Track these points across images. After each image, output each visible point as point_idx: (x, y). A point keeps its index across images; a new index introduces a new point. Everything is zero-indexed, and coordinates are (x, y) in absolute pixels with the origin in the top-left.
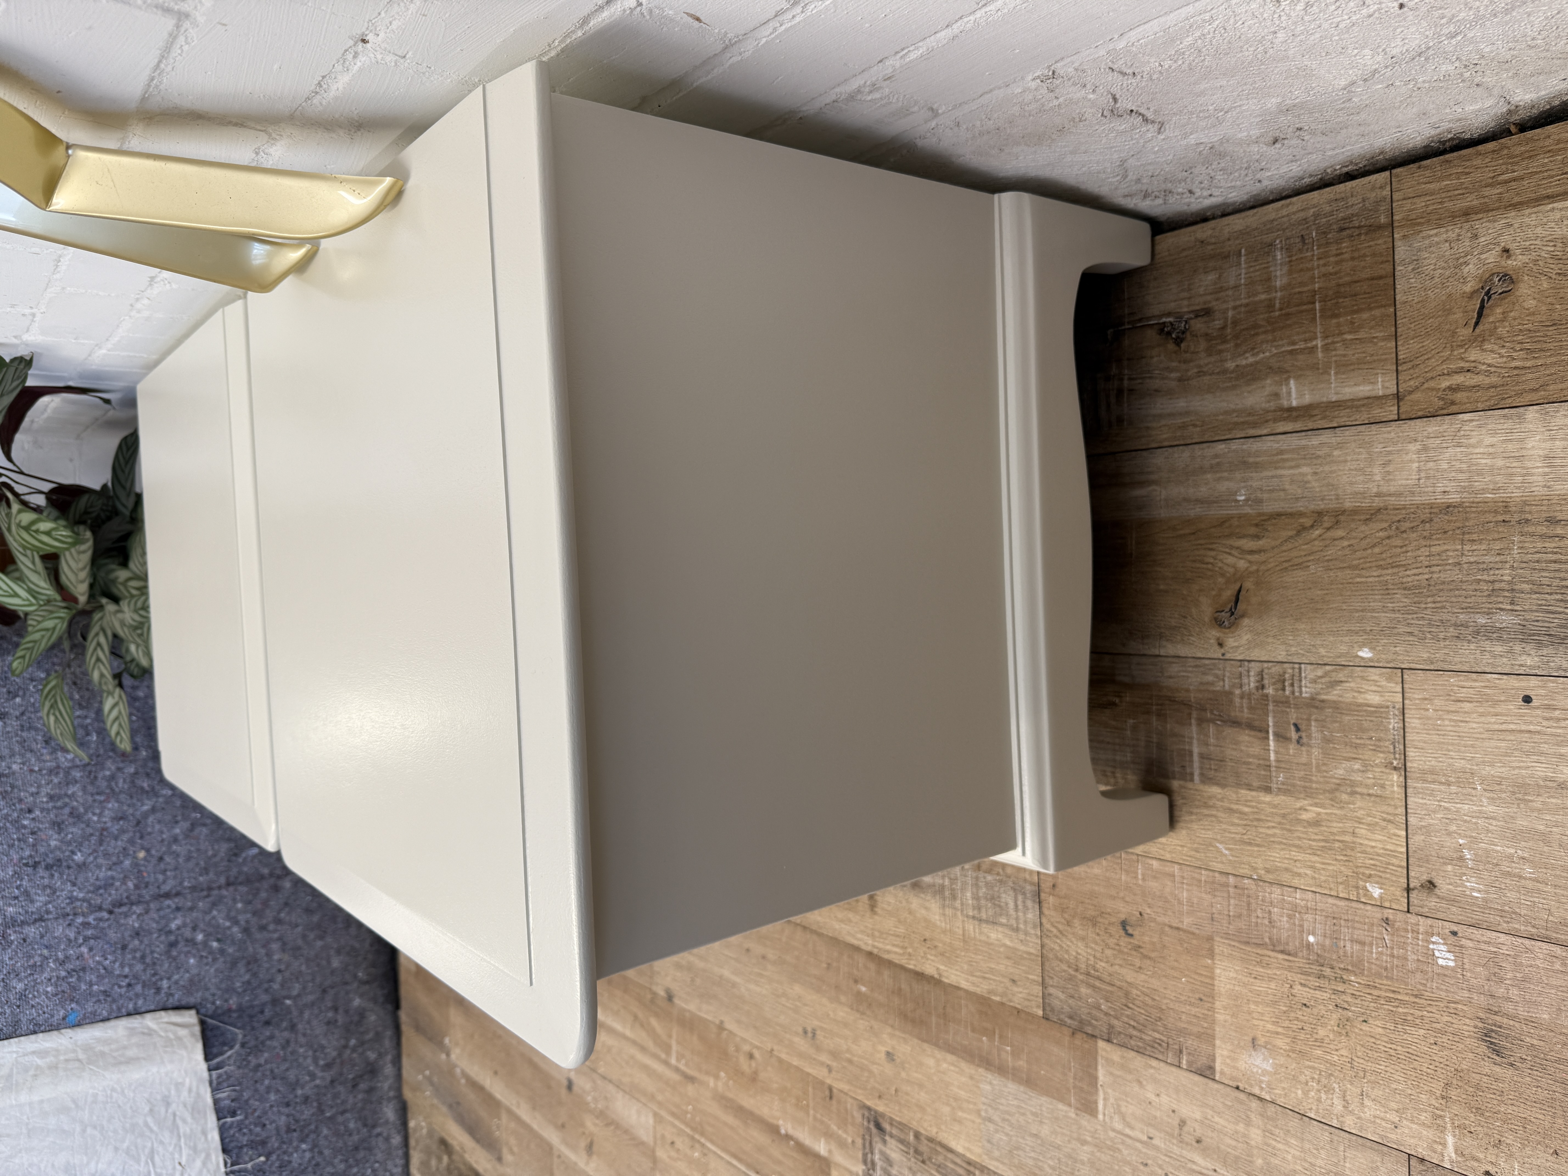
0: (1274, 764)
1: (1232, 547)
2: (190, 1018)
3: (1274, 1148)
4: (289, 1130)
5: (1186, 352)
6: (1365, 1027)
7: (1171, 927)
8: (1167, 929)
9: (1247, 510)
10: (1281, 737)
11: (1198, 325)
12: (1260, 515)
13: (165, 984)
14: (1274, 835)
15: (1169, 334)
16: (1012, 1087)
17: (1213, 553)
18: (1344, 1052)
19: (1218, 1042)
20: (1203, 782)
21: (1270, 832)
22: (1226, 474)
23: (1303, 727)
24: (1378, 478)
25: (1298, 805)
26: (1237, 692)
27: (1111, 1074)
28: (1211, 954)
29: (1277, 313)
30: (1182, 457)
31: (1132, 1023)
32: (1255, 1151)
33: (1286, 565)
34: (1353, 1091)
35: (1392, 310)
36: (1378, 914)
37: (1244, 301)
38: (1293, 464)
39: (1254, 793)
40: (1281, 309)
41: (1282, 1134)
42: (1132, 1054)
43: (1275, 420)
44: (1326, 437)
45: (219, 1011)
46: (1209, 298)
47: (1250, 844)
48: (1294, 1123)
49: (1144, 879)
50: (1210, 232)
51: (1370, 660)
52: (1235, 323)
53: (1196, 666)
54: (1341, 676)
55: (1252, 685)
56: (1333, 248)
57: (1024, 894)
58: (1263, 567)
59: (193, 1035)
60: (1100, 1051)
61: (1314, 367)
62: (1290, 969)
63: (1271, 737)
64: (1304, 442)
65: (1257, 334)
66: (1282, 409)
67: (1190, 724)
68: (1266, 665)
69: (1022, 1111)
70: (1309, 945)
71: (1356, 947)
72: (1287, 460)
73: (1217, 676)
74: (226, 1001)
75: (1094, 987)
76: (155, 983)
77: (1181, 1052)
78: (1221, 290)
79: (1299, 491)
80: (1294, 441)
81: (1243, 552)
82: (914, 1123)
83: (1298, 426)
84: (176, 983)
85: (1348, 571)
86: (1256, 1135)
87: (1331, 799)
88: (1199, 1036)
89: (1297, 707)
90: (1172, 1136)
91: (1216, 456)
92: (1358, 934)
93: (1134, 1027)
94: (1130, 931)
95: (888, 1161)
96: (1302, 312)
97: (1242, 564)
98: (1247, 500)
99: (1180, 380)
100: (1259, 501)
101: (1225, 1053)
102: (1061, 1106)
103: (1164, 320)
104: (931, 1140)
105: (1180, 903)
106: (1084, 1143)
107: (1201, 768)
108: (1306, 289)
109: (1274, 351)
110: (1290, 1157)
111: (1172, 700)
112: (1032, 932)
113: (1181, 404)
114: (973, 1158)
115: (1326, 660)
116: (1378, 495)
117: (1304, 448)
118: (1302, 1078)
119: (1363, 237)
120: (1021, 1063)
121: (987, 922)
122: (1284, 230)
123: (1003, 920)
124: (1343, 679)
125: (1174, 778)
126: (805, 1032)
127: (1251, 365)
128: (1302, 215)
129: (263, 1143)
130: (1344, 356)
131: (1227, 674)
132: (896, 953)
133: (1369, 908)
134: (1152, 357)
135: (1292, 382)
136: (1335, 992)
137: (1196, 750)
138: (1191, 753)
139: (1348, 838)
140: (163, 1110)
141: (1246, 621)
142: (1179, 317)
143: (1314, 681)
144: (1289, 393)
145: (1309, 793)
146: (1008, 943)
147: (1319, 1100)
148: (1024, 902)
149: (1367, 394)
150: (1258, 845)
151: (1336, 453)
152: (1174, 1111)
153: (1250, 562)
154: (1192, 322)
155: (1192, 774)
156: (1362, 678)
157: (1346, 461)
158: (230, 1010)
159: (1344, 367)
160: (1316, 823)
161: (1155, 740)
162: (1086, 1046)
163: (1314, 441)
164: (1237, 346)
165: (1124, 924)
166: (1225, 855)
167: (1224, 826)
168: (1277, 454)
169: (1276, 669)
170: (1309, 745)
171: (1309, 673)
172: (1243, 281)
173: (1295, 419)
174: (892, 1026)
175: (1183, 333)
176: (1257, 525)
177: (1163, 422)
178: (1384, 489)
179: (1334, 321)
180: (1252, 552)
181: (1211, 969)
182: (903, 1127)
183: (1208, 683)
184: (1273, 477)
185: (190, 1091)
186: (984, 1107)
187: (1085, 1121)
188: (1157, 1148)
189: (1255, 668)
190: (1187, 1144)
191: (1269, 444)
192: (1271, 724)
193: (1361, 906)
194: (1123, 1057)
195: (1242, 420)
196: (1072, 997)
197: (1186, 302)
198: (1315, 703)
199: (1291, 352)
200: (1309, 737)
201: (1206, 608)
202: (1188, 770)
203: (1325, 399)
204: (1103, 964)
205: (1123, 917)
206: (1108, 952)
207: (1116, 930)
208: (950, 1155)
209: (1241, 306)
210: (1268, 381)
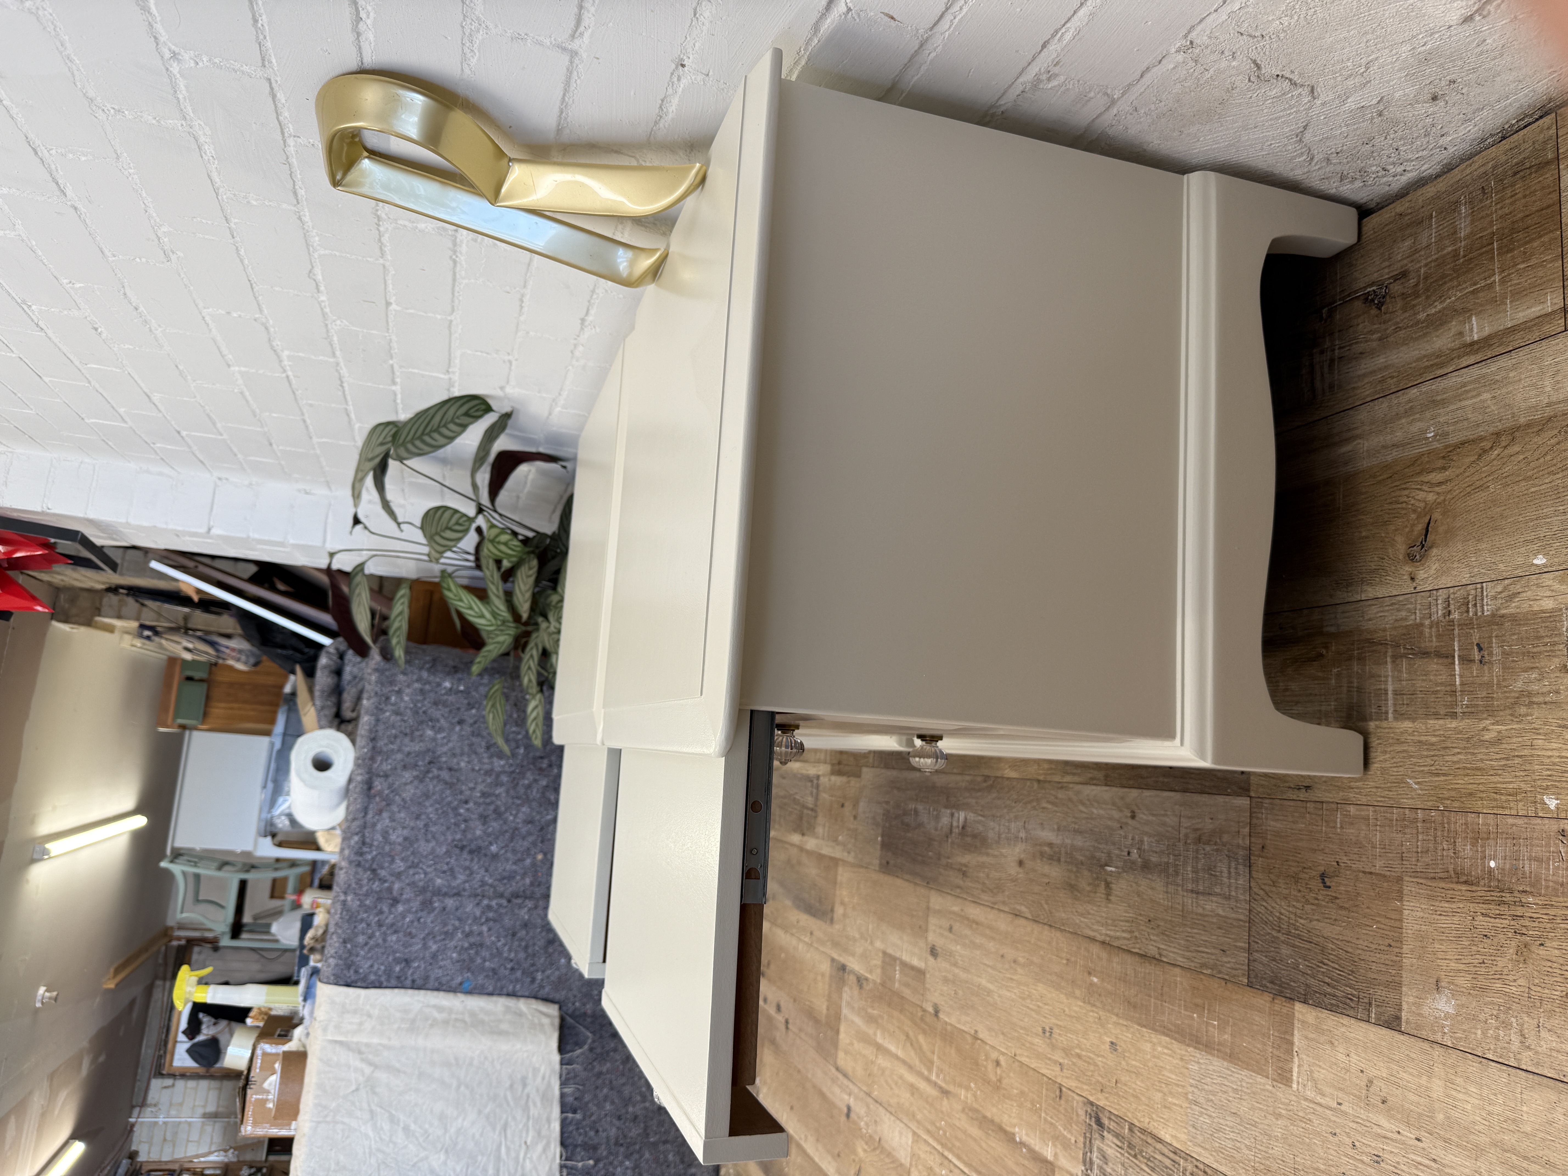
0: (1459, 688)
1: (1423, 483)
2: (553, 1010)
3: (1454, 1099)
4: (617, 1143)
5: (1385, 313)
6: (1542, 951)
7: (1364, 872)
8: (1361, 874)
9: (1436, 445)
10: (1466, 660)
11: (1396, 288)
12: (1446, 447)
13: (539, 976)
14: (1458, 762)
15: (1373, 300)
16: (1217, 1064)
17: (1406, 492)
18: (1522, 982)
19: (1404, 989)
20: (1396, 719)
21: (1455, 759)
22: (1418, 416)
23: (1484, 646)
24: (1548, 389)
25: (1482, 725)
26: (1427, 622)
27: (1306, 1038)
28: (1401, 896)
29: (1461, 261)
30: (1382, 408)
31: (1327, 980)
32: (1437, 1105)
33: (1469, 489)
34: (1529, 1023)
35: (1559, 233)
36: (1554, 826)
37: (1434, 257)
38: (1474, 393)
39: (1441, 722)
40: (1464, 256)
41: (1463, 1083)
42: (1325, 1013)
43: (1459, 357)
44: (1504, 362)
45: (577, 1013)
46: (1405, 262)
47: (1438, 775)
48: (1474, 1066)
49: (1342, 827)
50: (1407, 205)
51: (1545, 566)
52: (1426, 278)
53: (1392, 604)
54: (1518, 588)
55: (1440, 612)
56: (1509, 192)
57: (1237, 860)
58: (1449, 496)
59: (552, 1024)
60: (1297, 1014)
61: (1493, 301)
62: (1472, 900)
63: (1457, 662)
64: (1484, 371)
65: (1445, 283)
66: (1465, 346)
67: (1386, 663)
68: (1452, 590)
69: (1225, 1088)
70: (1491, 870)
71: (1534, 865)
72: (1470, 391)
73: (1409, 610)
74: (584, 1005)
75: (1294, 946)
76: (532, 973)
77: (1370, 1004)
78: (1417, 251)
79: (1481, 417)
80: (1475, 372)
81: (1432, 485)
82: (1130, 1115)
83: (1478, 357)
84: (548, 977)
85: (1523, 484)
86: (1437, 1088)
87: (1512, 715)
88: (1387, 985)
89: (1479, 627)
90: (1359, 1097)
91: (1410, 401)
92: (1537, 851)
93: (1328, 984)
94: (1328, 884)
95: (1104, 1158)
96: (1481, 254)
97: (1431, 497)
98: (1435, 436)
99: (1380, 339)
100: (1446, 434)
101: (1411, 1000)
102: (1260, 1079)
103: (1369, 290)
104: (1143, 1131)
105: (1374, 847)
106: (1278, 1116)
107: (1395, 705)
108: (1485, 233)
109: (1459, 294)
110: (1469, 1107)
111: (1371, 642)
112: (1242, 897)
113: (1381, 360)
114: (1178, 1146)
115: (1505, 575)
116: (1549, 405)
117: (1484, 376)
118: (1482, 1017)
119: (1533, 175)
120: (1226, 1036)
121: (1203, 894)
122: (1467, 186)
123: (1217, 890)
124: (1520, 590)
125: (1371, 720)
126: (1044, 1031)
127: (1440, 312)
128: (1482, 170)
129: (595, 1148)
130: (1519, 284)
131: (1418, 607)
132: (1125, 938)
133: (1546, 821)
134: (1358, 325)
135: (1474, 318)
136: (1515, 917)
137: (1390, 688)
138: (1386, 690)
139: (1526, 752)
140: (520, 1089)
141: (1434, 551)
142: (1381, 285)
143: (1495, 598)
144: (1471, 330)
145: (1491, 712)
146: (1221, 912)
147: (1497, 1038)
148: (1236, 868)
149: (1538, 314)
150: (1444, 775)
151: (1511, 375)
152: (1362, 1071)
153: (1438, 494)
154: (1391, 286)
155: (1387, 713)
156: (1538, 585)
157: (1520, 380)
158: (585, 1014)
159: (1519, 294)
160: (1498, 741)
161: (1355, 685)
162: (1284, 1010)
163: (1493, 367)
164: (1428, 297)
165: (1323, 876)
166: (1415, 790)
167: (1415, 760)
168: (1462, 387)
169: (1461, 593)
170: (1490, 662)
171: (1490, 590)
172: (1433, 240)
173: (1477, 352)
174: (1117, 1015)
175: (1384, 297)
176: (1444, 457)
177: (1366, 380)
178: (1554, 399)
179: (1509, 255)
180: (1440, 484)
181: (1400, 911)
182: (1119, 1119)
183: (1402, 619)
184: (1457, 409)
185: (543, 1078)
186: (1191, 1089)
187: (1281, 1093)
188: (1345, 1114)
189: (1442, 594)
190: (1374, 1106)
191: (1454, 380)
192: (1456, 648)
193: (1539, 821)
194: (1317, 1018)
195: (1431, 363)
196: (1274, 960)
197: (1386, 270)
198: (1496, 620)
199: (1473, 292)
200: (1491, 654)
201: (1401, 546)
202: (1384, 709)
203: (1502, 328)
204: (1302, 921)
205: (1322, 869)
206: (1308, 907)
207: (1316, 884)
208: (1159, 1146)
209: (1431, 262)
210: (1454, 323)
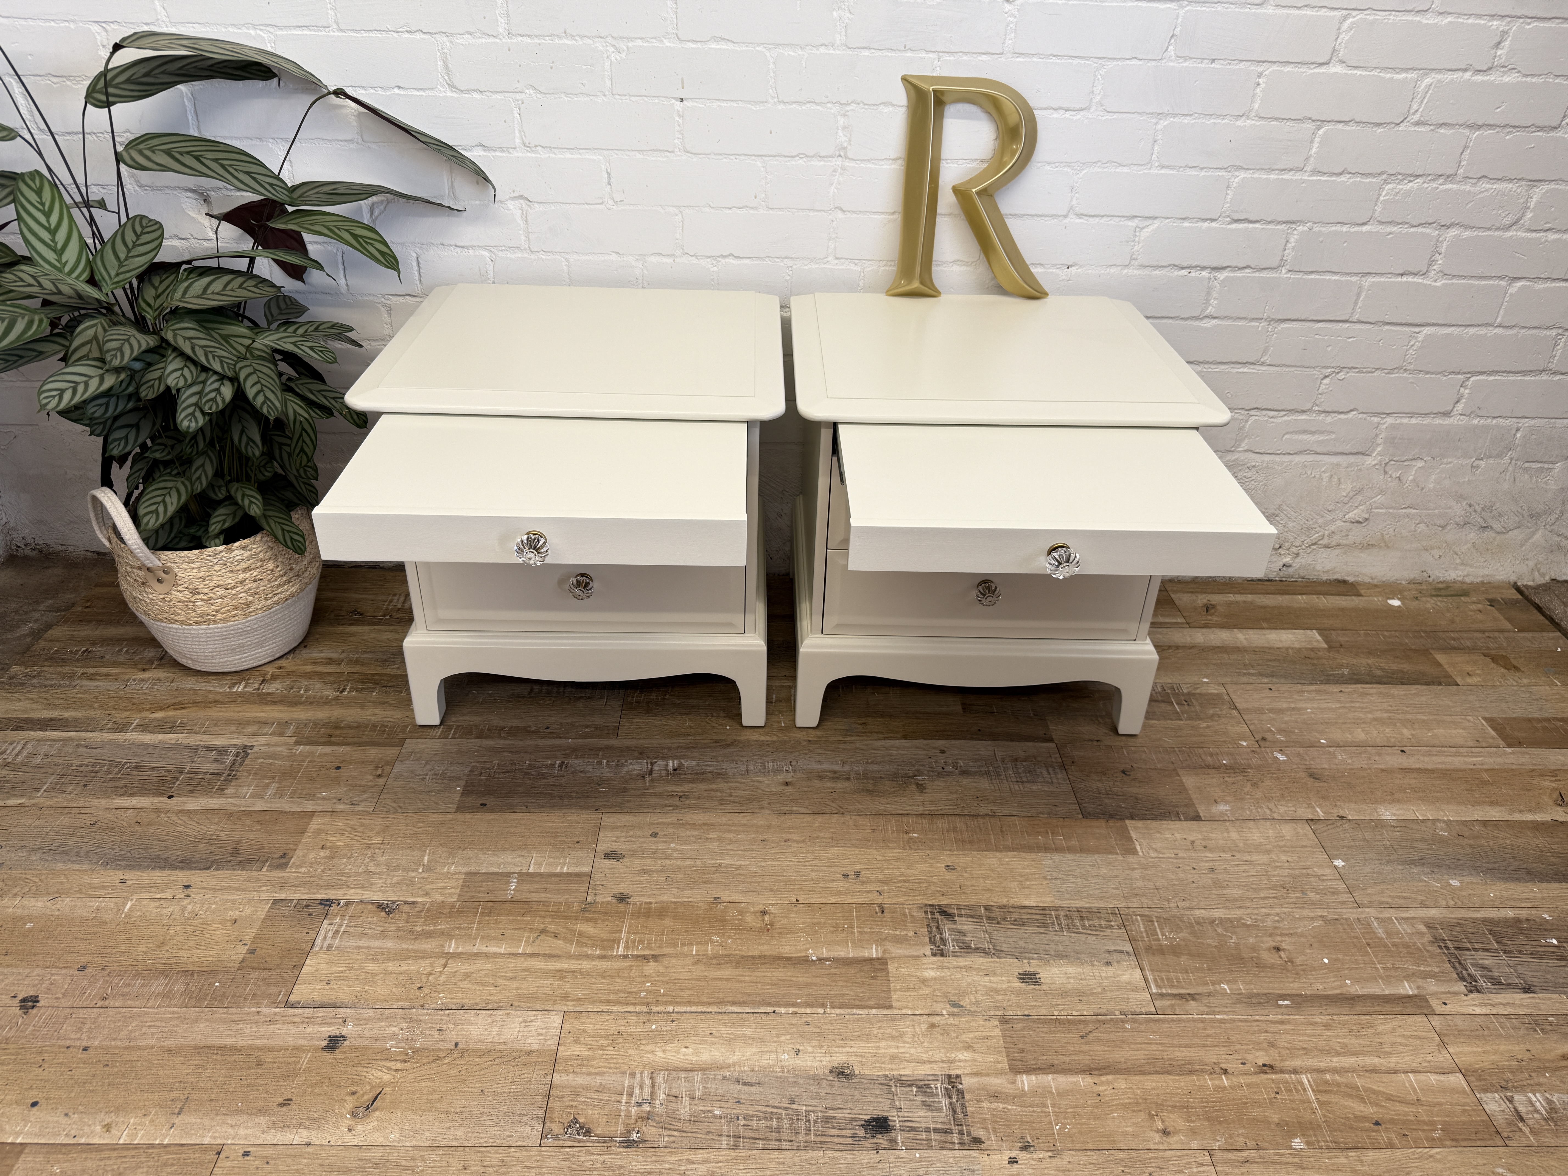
0: (1180, 712)
7: (1151, 769)
8: (1148, 770)
10: (1181, 704)
16: (1068, 857)
18: (1259, 794)
19: (1197, 806)
23: (1189, 701)
25: (1196, 723)
27: (1140, 833)
28: (1178, 775)
36: (1249, 750)
39: (1176, 722)
42: (1149, 822)
49: (1128, 754)
57: (1053, 767)
60: (1128, 825)
62: (1219, 773)
69: (1081, 866)
70: (1225, 764)
71: (1245, 761)
75: (1113, 798)
77: (1178, 814)
82: (984, 901)
85: (1187, 660)
86: (1235, 835)
88: (1185, 806)
89: (1182, 695)
90: (1189, 850)
92: (1244, 757)
93: (1145, 810)
94: (1128, 774)
101: (1203, 809)
102: (1111, 856)
104: (1003, 907)
105: (1153, 760)
106: (1134, 869)
112: (1063, 782)
114: (1046, 905)
115: (1189, 683)
118: (1246, 808)
120: (1072, 843)
121: (1027, 782)
123: (1041, 780)
124: (1199, 687)
126: (846, 876)
132: (949, 809)
139: (1222, 730)
143: (1187, 688)
145: (1200, 719)
146: (1047, 789)
148: (1054, 771)
152: (1185, 839)
160: (1208, 727)
162: (1119, 825)
170: (1193, 706)
171: (1185, 686)
174: (949, 850)
181: (1180, 780)
182: (972, 907)
186: (1048, 873)
187: (1131, 859)
188: (1182, 857)
190: (1200, 850)
194: (1143, 824)
196: (1100, 806)
204: (1115, 789)
205: (1121, 769)
206: (1117, 783)
207: (1119, 775)
208: (1024, 911)
